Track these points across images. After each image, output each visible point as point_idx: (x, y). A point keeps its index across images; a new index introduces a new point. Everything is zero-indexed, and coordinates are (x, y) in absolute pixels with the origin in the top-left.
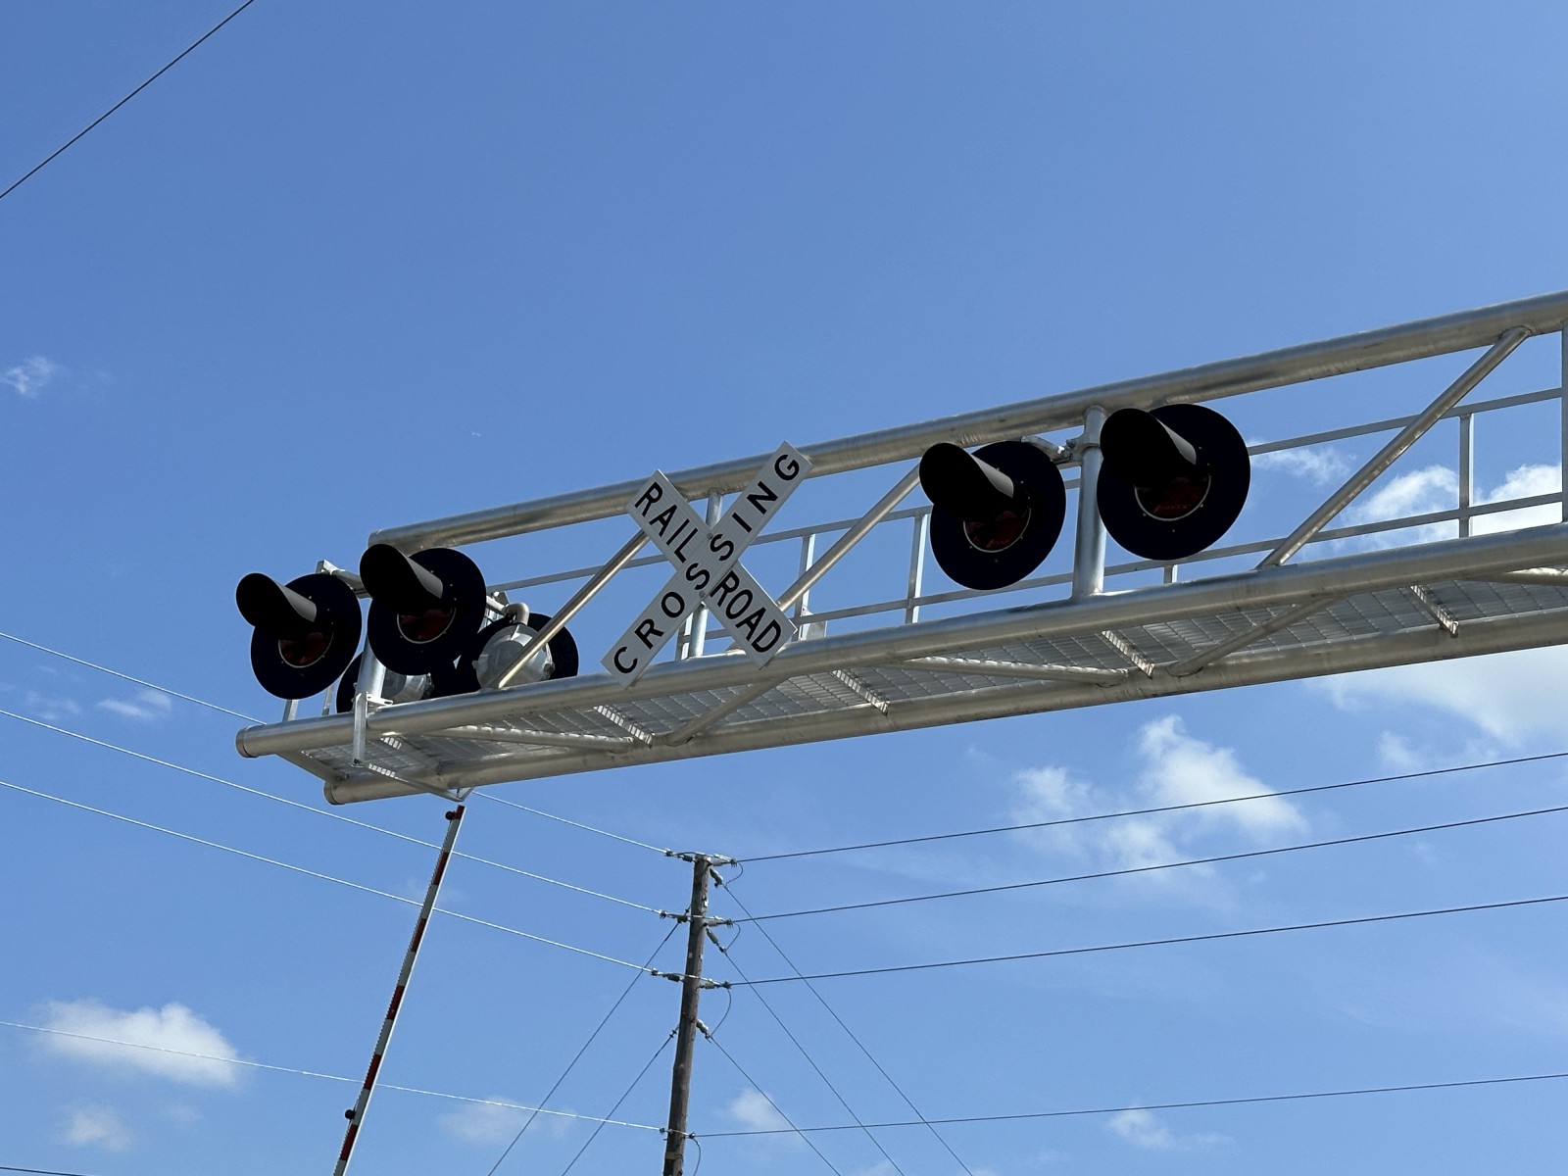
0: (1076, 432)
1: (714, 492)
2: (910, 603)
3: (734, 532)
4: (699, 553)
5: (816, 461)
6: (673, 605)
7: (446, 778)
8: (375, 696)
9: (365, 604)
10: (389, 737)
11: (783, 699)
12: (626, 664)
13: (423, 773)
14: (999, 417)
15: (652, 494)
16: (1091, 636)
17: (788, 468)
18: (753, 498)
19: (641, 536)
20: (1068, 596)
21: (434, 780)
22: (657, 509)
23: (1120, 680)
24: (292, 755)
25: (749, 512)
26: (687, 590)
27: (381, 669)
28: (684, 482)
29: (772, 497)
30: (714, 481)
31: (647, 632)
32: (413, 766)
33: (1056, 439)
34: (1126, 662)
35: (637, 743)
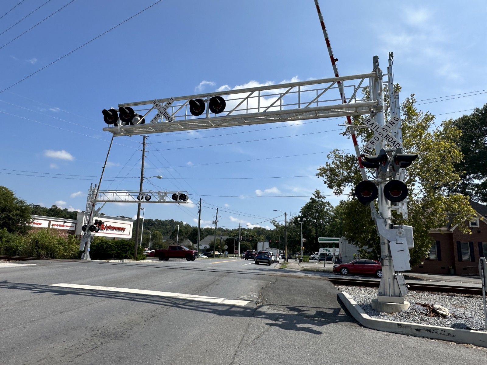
0: (206, 98)
1: (163, 102)
2: (186, 116)
3: (166, 107)
4: (161, 110)
5: (175, 99)
6: (159, 116)
7: (129, 134)
8: (121, 124)
9: (118, 113)
10: (123, 129)
11: (172, 127)
12: (153, 122)
13: (126, 133)
14: (197, 96)
15: (155, 102)
16: (208, 122)
17: (172, 100)
18: (168, 103)
19: (154, 107)
20: (205, 117)
21: (127, 134)
22: (156, 104)
23: (210, 126)
24: (110, 131)
25: (167, 105)
26: (160, 114)
27: (121, 121)
28: (159, 101)
29: (170, 103)
30: (163, 101)
31: (155, 119)
32: (125, 133)
33: (204, 99)
34: (211, 124)
35: (153, 131)
